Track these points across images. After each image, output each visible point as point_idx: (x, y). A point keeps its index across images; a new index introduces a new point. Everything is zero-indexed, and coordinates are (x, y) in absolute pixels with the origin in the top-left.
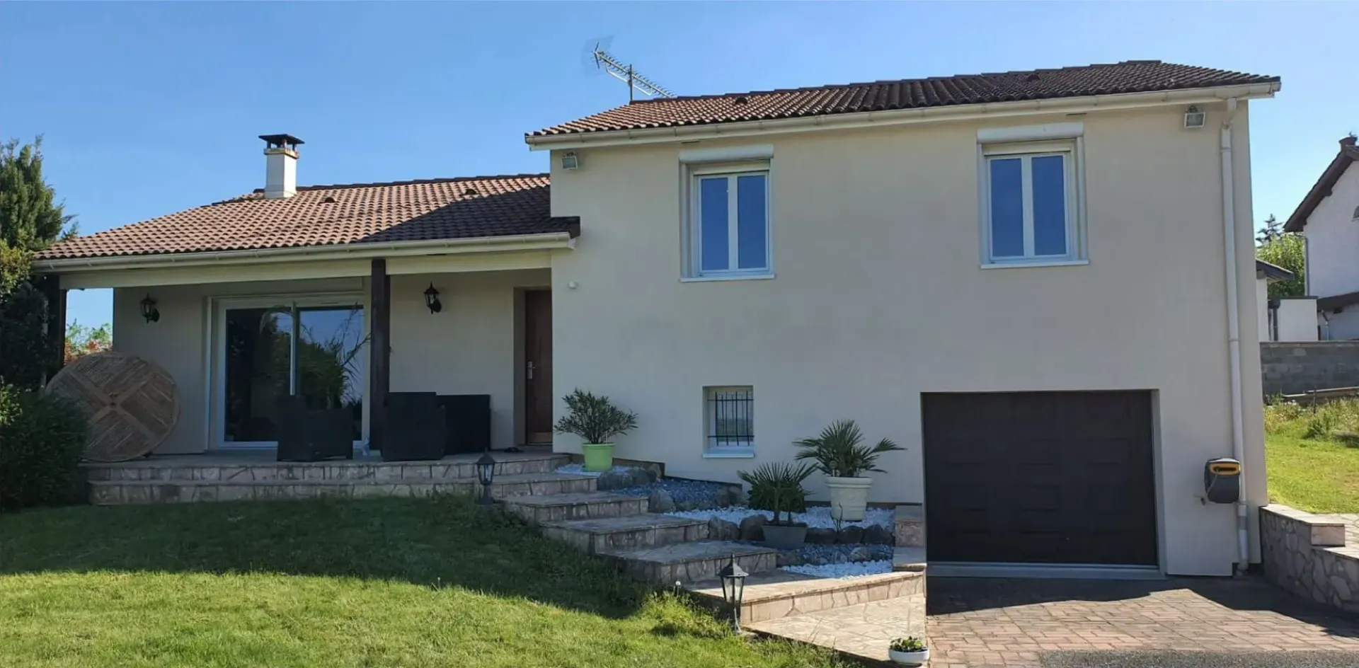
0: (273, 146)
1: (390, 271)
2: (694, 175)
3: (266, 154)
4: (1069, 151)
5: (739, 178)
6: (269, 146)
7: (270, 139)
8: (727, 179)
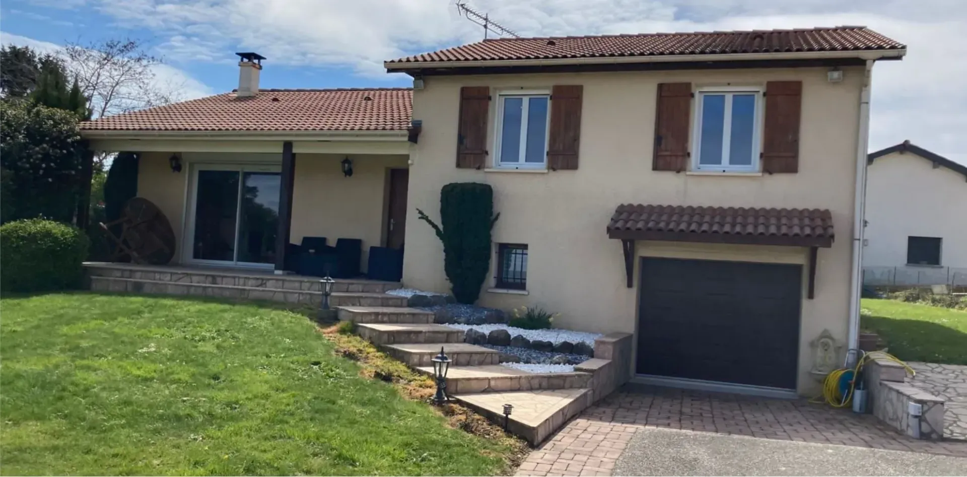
0: (245, 60)
1: (295, 151)
2: (500, 95)
3: (239, 65)
4: (758, 92)
5: (530, 99)
6: (242, 60)
7: (244, 55)
8: (522, 99)
